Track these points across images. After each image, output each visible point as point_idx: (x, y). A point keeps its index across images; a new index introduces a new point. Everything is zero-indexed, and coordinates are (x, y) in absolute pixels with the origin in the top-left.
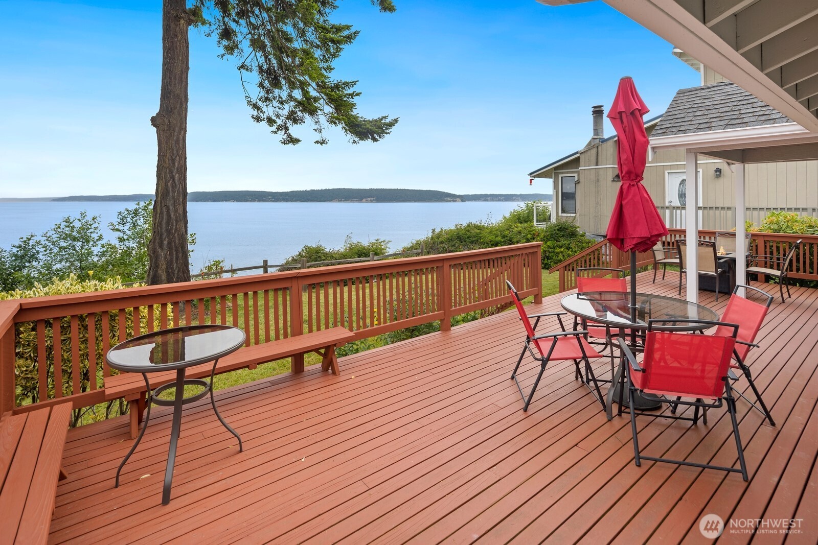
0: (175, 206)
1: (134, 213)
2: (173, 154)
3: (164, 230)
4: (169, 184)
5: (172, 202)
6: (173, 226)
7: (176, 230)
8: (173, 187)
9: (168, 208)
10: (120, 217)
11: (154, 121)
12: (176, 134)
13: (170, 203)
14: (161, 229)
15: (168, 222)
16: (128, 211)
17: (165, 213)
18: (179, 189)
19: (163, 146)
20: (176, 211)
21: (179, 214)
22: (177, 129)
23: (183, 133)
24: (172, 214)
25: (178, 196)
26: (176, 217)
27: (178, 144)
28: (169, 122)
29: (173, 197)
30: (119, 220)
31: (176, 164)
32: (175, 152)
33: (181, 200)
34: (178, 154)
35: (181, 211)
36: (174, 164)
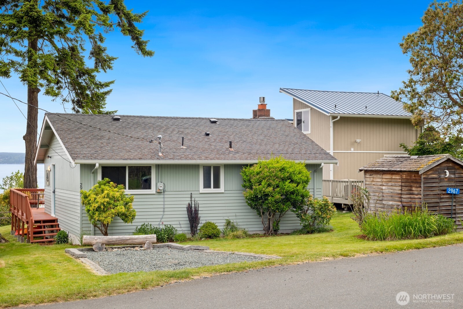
0: (32, 175)
1: (11, 179)
2: (31, 152)
3: (28, 186)
4: (30, 165)
5: (31, 173)
6: (31, 184)
7: (32, 186)
8: (31, 167)
9: (29, 176)
10: (4, 181)
11: (24, 138)
12: (33, 143)
13: (30, 174)
14: (27, 185)
15: (30, 182)
16: (7, 177)
17: (28, 178)
18: (34, 168)
19: (27, 149)
20: (32, 177)
21: (34, 179)
22: (33, 141)
23: (35, 142)
24: (31, 179)
25: (34, 171)
26: (33, 180)
27: (34, 148)
28: (30, 138)
29: (32, 171)
30: (3, 183)
31: (33, 157)
32: (32, 152)
33: (35, 172)
34: (33, 152)
35: (34, 177)
36: (32, 157)
